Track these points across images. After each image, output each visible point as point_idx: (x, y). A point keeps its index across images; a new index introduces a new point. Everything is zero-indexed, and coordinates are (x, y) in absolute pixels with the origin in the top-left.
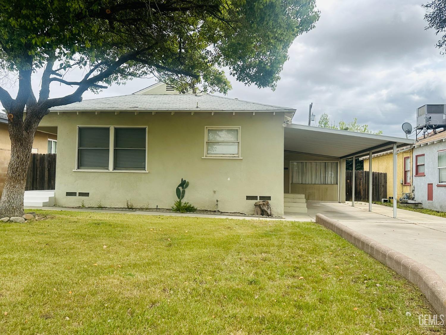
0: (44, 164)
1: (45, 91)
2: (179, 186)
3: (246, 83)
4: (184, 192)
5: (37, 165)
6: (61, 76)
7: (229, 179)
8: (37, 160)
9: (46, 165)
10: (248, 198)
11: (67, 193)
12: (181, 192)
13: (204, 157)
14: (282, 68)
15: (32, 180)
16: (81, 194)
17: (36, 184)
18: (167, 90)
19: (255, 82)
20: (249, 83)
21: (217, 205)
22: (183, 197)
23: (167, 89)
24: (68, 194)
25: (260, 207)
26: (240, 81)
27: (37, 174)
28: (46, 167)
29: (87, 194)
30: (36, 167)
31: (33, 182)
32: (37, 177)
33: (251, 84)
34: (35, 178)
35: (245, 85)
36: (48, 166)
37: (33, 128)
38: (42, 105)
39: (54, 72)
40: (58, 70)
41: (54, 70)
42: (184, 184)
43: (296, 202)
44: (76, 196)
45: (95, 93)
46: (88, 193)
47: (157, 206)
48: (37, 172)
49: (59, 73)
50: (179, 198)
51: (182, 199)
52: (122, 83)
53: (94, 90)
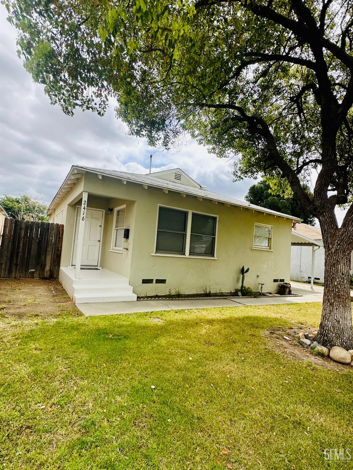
0: (32, 234)
7: (265, 266)
10: (275, 281)
11: (143, 280)
13: (253, 247)
16: (158, 281)
17: (17, 260)
18: (175, 179)
21: (262, 287)
24: (145, 281)
28: (35, 238)
29: (163, 281)
31: (12, 257)
44: (153, 283)
46: (165, 280)
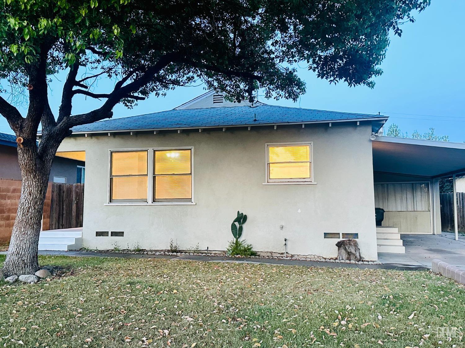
0: (71, 195)
1: (66, 106)
2: (235, 221)
3: (331, 81)
4: (241, 229)
5: (63, 198)
6: (86, 87)
7: (299, 211)
8: (63, 192)
9: (74, 197)
10: (326, 235)
11: (97, 232)
12: (238, 228)
13: (265, 182)
14: (384, 56)
15: (57, 215)
16: (114, 234)
17: (63, 220)
18: (214, 103)
19: (344, 79)
20: (336, 80)
21: (285, 244)
22: (240, 235)
23: (214, 101)
24: (99, 234)
25: (346, 248)
26: (322, 78)
27: (63, 208)
28: (74, 200)
29: (121, 234)
30: (63, 200)
31: (59, 218)
32: (63, 212)
33: (338, 80)
34: (61, 213)
35: (330, 83)
36: (76, 199)
37: (50, 155)
38: (61, 125)
39: (78, 84)
40: (83, 80)
41: (78, 81)
42: (242, 219)
43: (387, 238)
44: (108, 236)
45: (129, 108)
46: (123, 232)
47: (208, 248)
48: (63, 206)
49: (84, 84)
50: (235, 237)
51: (239, 237)
52: (162, 94)
53: (128, 104)
